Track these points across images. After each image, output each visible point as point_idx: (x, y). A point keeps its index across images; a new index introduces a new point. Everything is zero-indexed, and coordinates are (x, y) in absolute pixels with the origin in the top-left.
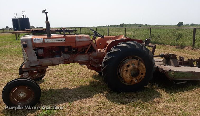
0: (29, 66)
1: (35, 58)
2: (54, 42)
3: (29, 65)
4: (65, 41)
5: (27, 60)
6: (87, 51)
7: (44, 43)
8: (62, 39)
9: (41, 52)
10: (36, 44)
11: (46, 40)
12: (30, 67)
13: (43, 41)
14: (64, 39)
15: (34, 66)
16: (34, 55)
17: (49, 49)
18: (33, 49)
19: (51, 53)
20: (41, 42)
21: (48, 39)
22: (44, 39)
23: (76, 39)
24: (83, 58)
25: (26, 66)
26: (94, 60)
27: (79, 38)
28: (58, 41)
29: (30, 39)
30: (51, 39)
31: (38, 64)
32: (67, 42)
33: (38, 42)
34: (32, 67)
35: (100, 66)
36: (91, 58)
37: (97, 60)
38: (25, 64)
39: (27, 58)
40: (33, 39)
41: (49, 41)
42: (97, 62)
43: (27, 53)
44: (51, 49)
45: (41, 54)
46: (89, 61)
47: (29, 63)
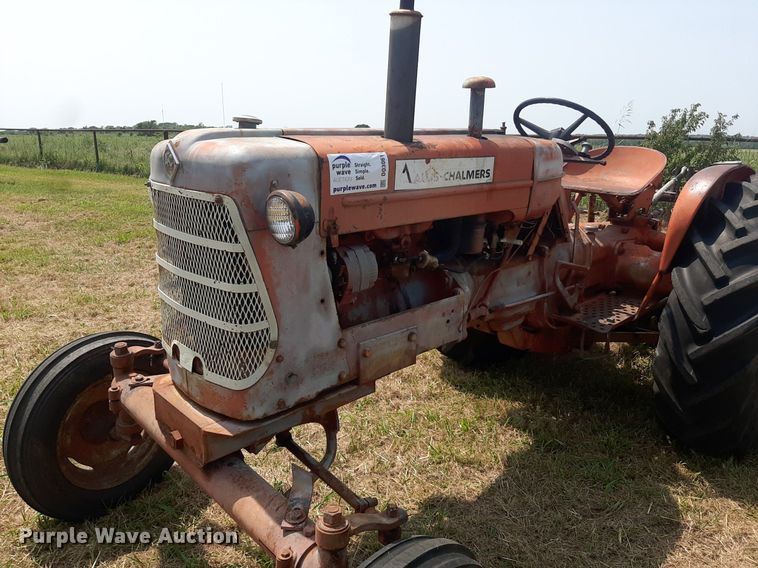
1: (324, 328)
2: (440, 183)
3: (279, 396)
4: (489, 180)
5: (270, 355)
6: (536, 241)
7: (388, 198)
8: (471, 164)
9: (363, 265)
10: (345, 205)
11: (406, 169)
12: (289, 410)
13: (386, 178)
14: (488, 163)
15: (312, 394)
16: (322, 301)
17: (397, 241)
18: (322, 253)
19: (411, 270)
20: (378, 188)
21: (417, 166)
22: (393, 159)
23: (536, 164)
24: (518, 285)
25: (259, 413)
26: (564, 291)
27: (546, 154)
28: (459, 176)
29: (306, 158)
30: (428, 162)
31: (340, 377)
32: (498, 185)
33: (360, 183)
34: (301, 404)
35: (601, 321)
36: (559, 283)
37: (571, 292)
38: (251, 391)
39: (274, 335)
40: (331, 157)
41: (420, 177)
42: (571, 304)
43: (278, 291)
44: (406, 243)
45: (365, 286)
46: (539, 303)
47: (283, 376)
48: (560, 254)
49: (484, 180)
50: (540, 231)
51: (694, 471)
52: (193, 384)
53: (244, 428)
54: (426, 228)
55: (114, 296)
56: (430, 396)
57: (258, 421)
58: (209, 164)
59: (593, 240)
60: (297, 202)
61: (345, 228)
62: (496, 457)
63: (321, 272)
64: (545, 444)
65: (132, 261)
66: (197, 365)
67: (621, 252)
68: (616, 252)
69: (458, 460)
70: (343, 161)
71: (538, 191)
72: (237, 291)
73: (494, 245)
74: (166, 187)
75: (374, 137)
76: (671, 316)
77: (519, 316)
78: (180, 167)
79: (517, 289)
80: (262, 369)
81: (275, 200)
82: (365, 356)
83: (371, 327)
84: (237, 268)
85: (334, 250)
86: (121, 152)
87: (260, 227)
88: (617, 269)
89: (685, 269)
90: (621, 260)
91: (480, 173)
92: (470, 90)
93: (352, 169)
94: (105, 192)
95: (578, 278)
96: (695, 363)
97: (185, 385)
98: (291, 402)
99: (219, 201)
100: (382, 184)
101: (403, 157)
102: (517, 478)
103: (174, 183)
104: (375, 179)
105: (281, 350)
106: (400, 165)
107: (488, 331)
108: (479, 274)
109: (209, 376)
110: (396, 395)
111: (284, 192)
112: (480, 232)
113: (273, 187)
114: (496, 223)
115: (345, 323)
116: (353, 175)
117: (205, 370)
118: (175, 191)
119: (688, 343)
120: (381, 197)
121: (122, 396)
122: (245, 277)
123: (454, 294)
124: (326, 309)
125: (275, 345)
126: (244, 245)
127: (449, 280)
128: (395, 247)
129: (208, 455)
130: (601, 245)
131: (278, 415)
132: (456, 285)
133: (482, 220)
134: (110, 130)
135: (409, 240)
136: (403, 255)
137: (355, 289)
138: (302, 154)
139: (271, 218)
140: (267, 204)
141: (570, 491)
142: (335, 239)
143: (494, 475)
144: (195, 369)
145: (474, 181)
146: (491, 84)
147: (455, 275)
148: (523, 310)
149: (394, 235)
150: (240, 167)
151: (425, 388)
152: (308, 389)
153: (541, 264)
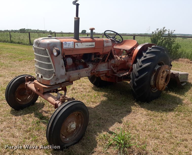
0: (56, 83)
1: (63, 71)
2: (84, 47)
4: (94, 46)
5: (54, 75)
6: (107, 59)
7: (74, 49)
8: (90, 44)
9: (70, 61)
10: (66, 50)
11: (77, 44)
13: (73, 46)
14: (94, 43)
16: (62, 66)
17: (76, 57)
18: (62, 58)
19: (79, 63)
20: (72, 48)
21: (79, 44)
22: (75, 43)
23: (104, 43)
24: (103, 67)
25: (52, 84)
26: (114, 69)
27: (106, 42)
28: (88, 46)
29: (59, 42)
30: (81, 43)
31: (66, 80)
32: (96, 48)
33: (69, 47)
34: (59, 84)
35: (121, 75)
36: (112, 67)
37: (115, 69)
38: (51, 80)
39: (54, 71)
40: (63, 42)
41: (80, 46)
42: (115, 72)
43: (55, 64)
44: (78, 57)
45: (70, 64)
46: (108, 71)
47: (56, 78)
48: (113, 61)
49: (93, 46)
50: (108, 57)
51: (137, 104)
52: (41, 80)
53: (49, 87)
54: (82, 55)
55: (20, 73)
56: (89, 92)
57: (52, 85)
58: (44, 44)
59: (121, 59)
60: (57, 50)
61: (66, 54)
62: (99, 101)
63: (62, 62)
64: (109, 99)
65: (23, 65)
66: (42, 77)
67: (127, 62)
68: (126, 62)
69: (92, 102)
70: (66, 43)
71: (105, 49)
72: (48, 64)
73: (97, 59)
74: (37, 47)
75: (72, 39)
76: (133, 73)
77: (104, 73)
78: (39, 44)
79: (103, 68)
80: (52, 77)
81: (54, 49)
82: (70, 77)
83: (71, 72)
84: (48, 60)
85: (64, 58)
86: (17, 38)
87: (52, 53)
88: (127, 65)
89: (135, 64)
90: (127, 64)
91: (92, 45)
92: (90, 30)
93: (67, 44)
94: (14, 49)
95: (117, 67)
96: (136, 82)
97: (40, 81)
98: (57, 83)
99: (45, 49)
100: (73, 47)
101: (76, 42)
102: (102, 104)
103: (38, 46)
104: (71, 46)
105: (56, 74)
106: (76, 44)
107: (97, 76)
108: (95, 64)
109: (44, 78)
110: (82, 91)
111: (55, 48)
112: (93, 56)
113: (54, 47)
114: (97, 55)
115: (67, 71)
116: (67, 45)
117: (43, 77)
118: (38, 48)
119: (135, 78)
120: (73, 49)
121: (28, 85)
122: (49, 62)
123: (88, 67)
124: (63, 68)
125: (54, 73)
126: (49, 56)
127: (87, 65)
128: (76, 58)
129: (44, 91)
130: (123, 60)
131: (55, 85)
132: (89, 66)
133: (93, 54)
134: (12, 31)
135: (79, 57)
136: (78, 60)
137: (68, 65)
138: (58, 42)
139: (53, 52)
140: (53, 50)
141: (112, 106)
142: (64, 56)
143: (98, 104)
144: (41, 78)
145: (91, 47)
146: (94, 29)
147: (88, 64)
148: (105, 72)
149: (76, 56)
150: (49, 44)
151: (88, 90)
152: (60, 81)
153: (108, 63)
